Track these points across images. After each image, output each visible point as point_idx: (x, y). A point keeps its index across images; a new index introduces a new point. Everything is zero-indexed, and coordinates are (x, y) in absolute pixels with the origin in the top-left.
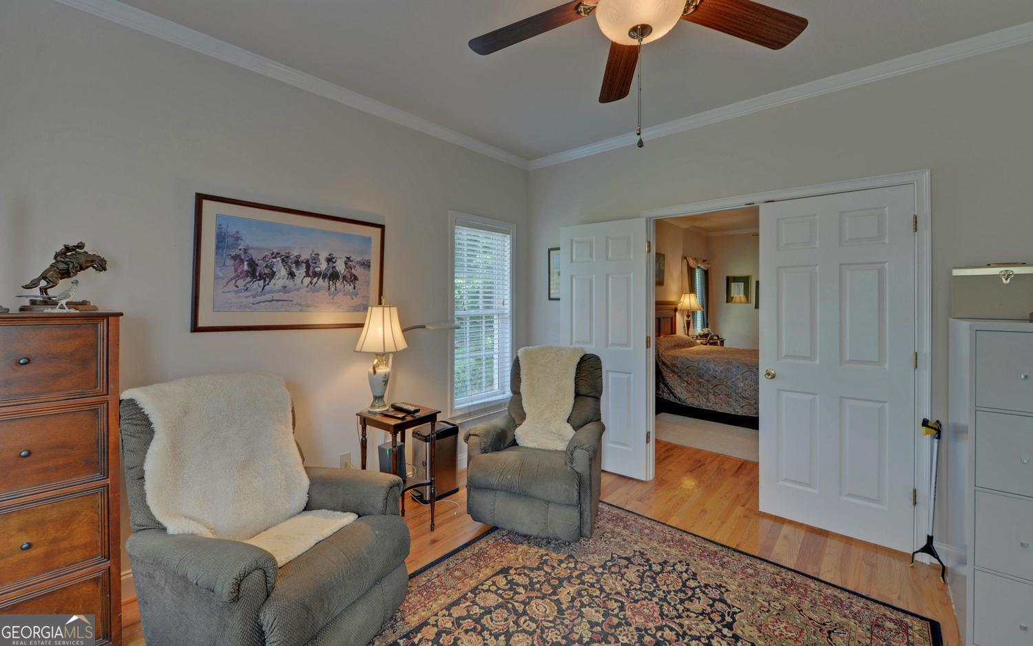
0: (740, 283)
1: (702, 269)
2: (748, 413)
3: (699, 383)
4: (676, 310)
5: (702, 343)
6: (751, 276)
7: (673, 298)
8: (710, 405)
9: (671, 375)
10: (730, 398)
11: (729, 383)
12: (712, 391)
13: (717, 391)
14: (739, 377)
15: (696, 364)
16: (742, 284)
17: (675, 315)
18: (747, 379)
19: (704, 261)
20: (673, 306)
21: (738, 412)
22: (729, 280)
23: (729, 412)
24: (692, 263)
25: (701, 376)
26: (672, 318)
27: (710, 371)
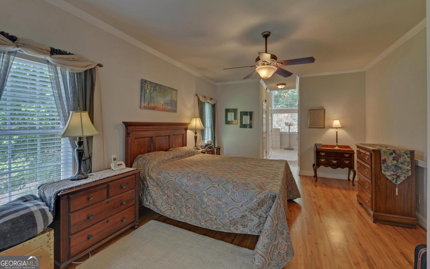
0: (232, 113)
1: (210, 103)
2: (210, 227)
3: (175, 196)
4: (186, 129)
5: (202, 152)
6: (237, 109)
7: (186, 121)
8: (182, 217)
9: (155, 189)
10: (197, 211)
11: (197, 197)
12: (184, 204)
13: (188, 204)
14: (204, 192)
15: (174, 179)
16: (233, 114)
17: (186, 133)
18: (210, 195)
19: (211, 99)
20: (185, 126)
21: (203, 225)
22: (227, 111)
23: (196, 225)
24: (202, 99)
25: (177, 191)
26: (183, 135)
27: (183, 185)
